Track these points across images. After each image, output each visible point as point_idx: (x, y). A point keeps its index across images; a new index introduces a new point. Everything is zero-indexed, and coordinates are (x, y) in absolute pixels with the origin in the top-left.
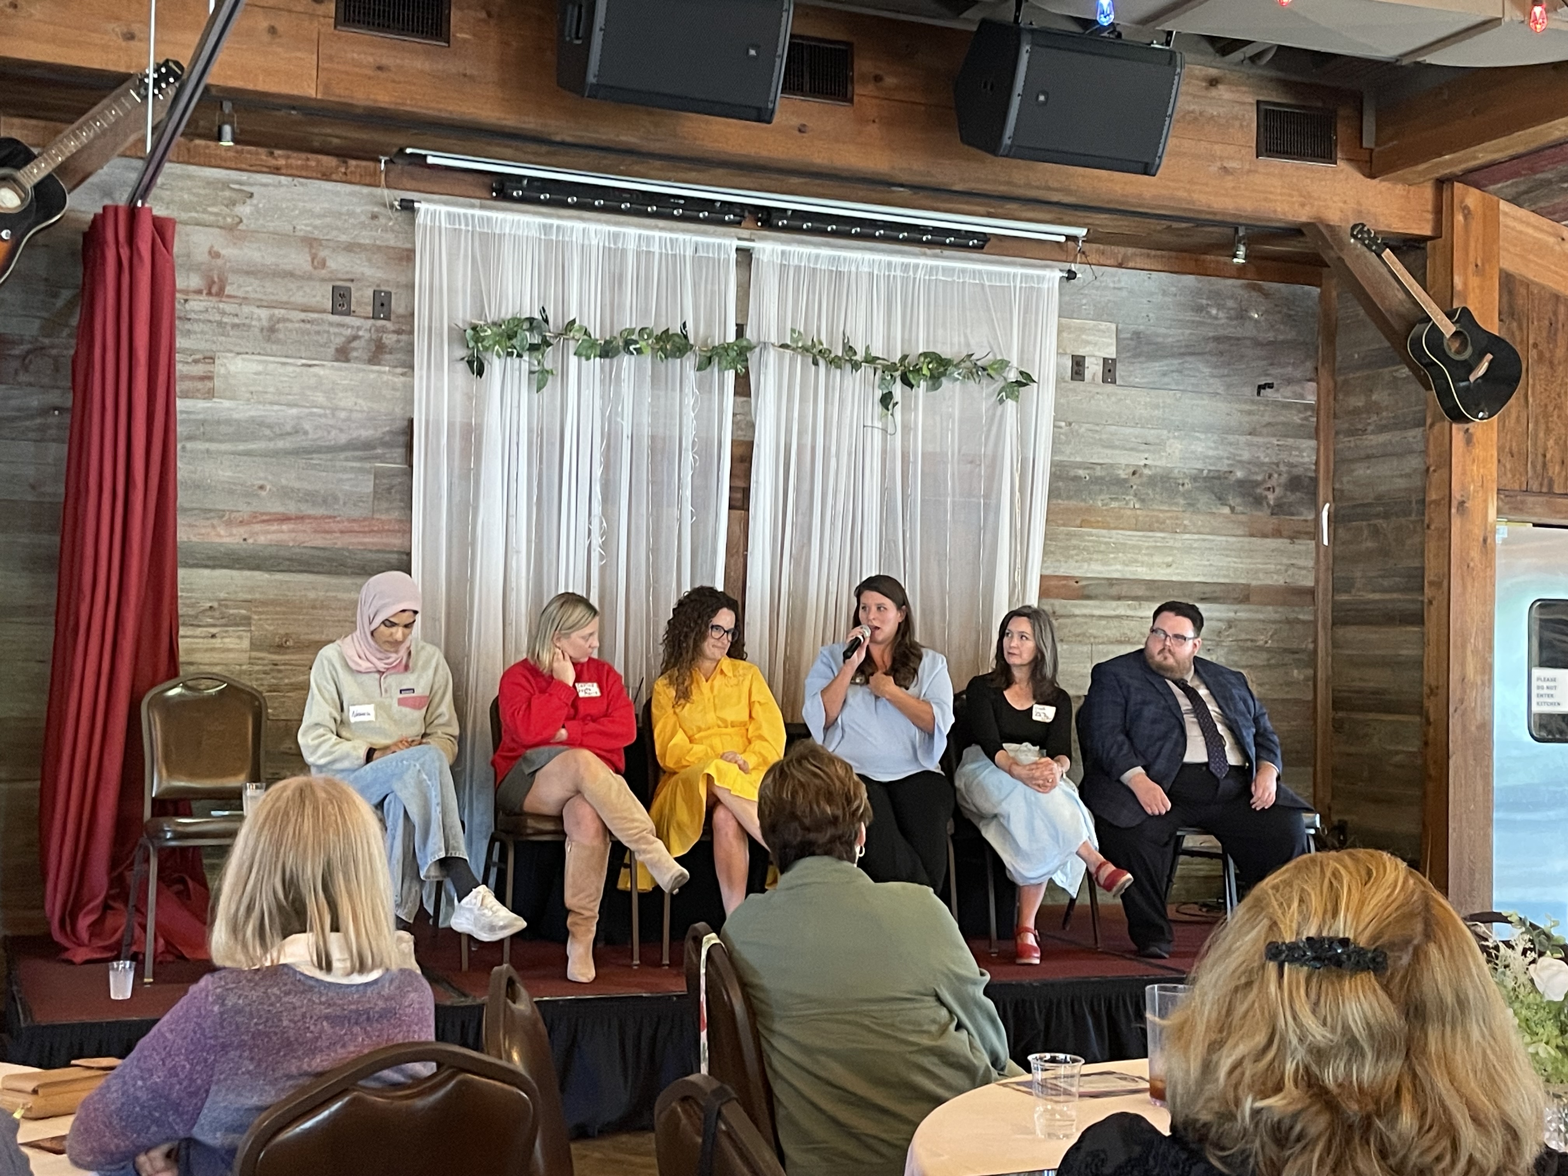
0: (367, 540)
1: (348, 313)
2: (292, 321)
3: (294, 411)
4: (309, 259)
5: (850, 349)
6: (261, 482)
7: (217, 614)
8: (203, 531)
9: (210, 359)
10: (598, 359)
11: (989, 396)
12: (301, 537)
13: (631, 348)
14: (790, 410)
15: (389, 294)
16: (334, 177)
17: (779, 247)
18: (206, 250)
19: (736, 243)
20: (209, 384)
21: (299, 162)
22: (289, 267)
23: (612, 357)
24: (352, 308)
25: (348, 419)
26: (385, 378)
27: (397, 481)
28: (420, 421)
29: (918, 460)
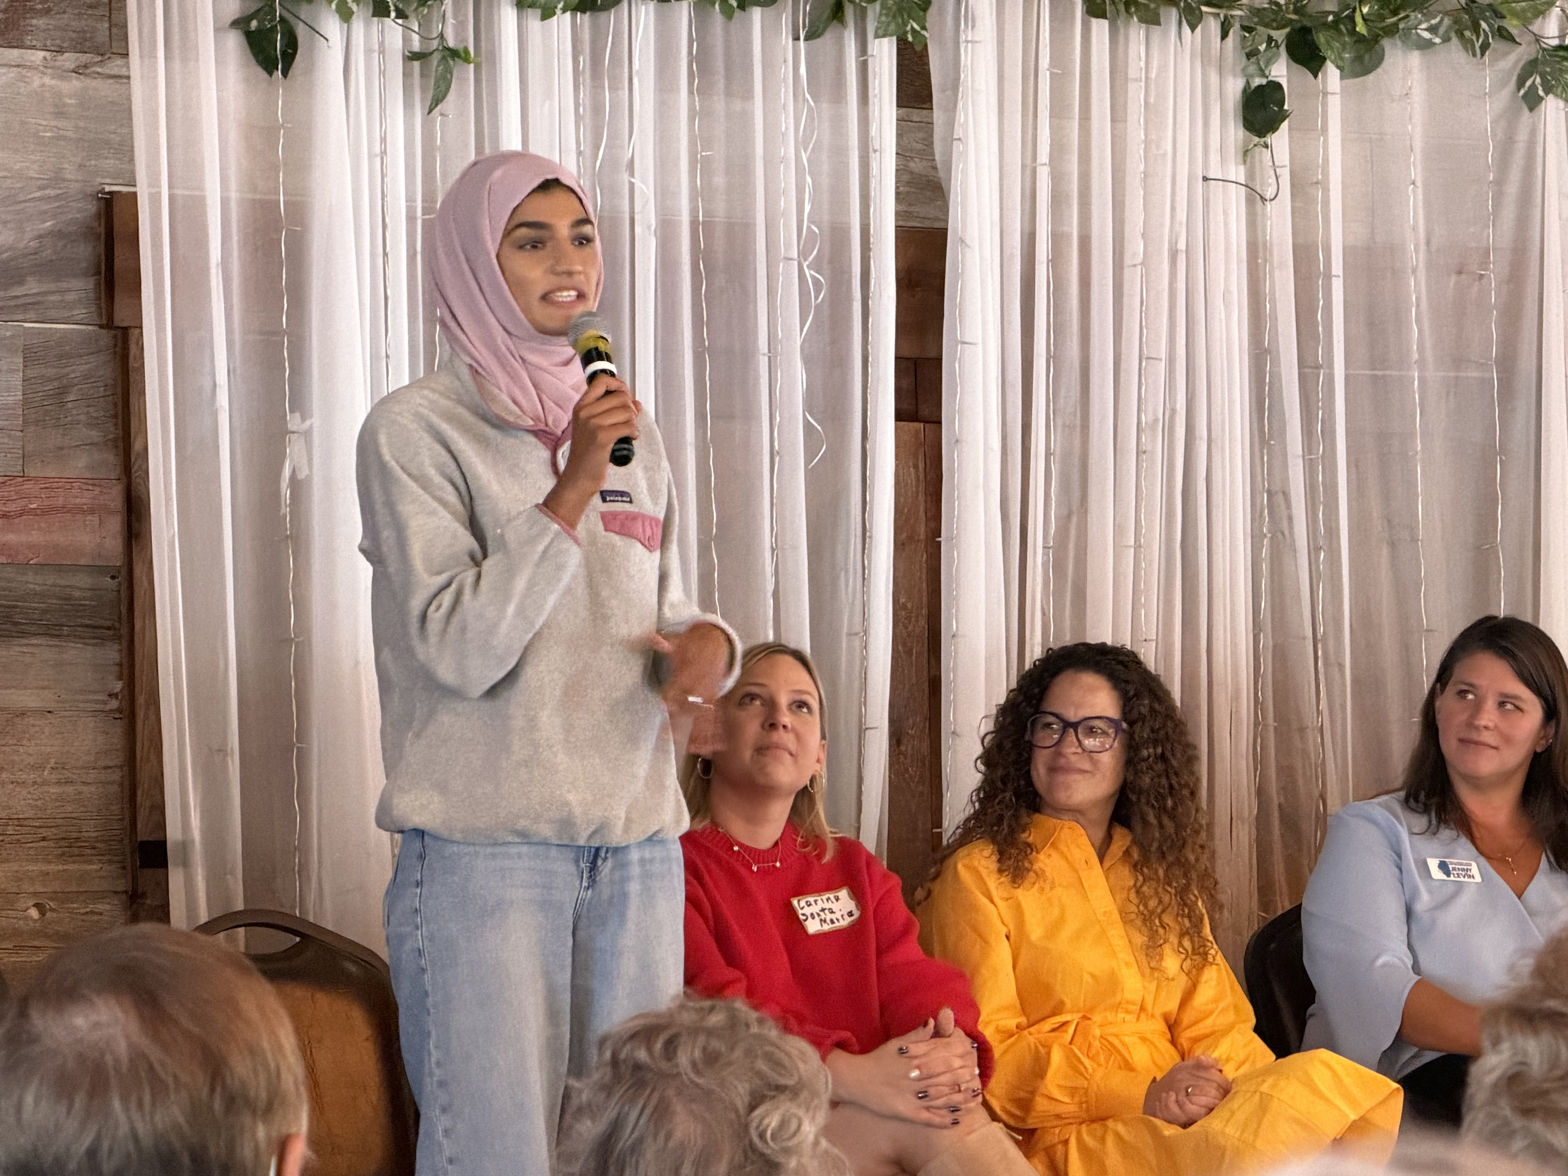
0: (15, 538)
10: (569, 15)
11: (1500, 86)
14: (1029, 141)
23: (602, 11)
26: (37, 81)
27: (77, 369)
28: (155, 200)
29: (1337, 267)
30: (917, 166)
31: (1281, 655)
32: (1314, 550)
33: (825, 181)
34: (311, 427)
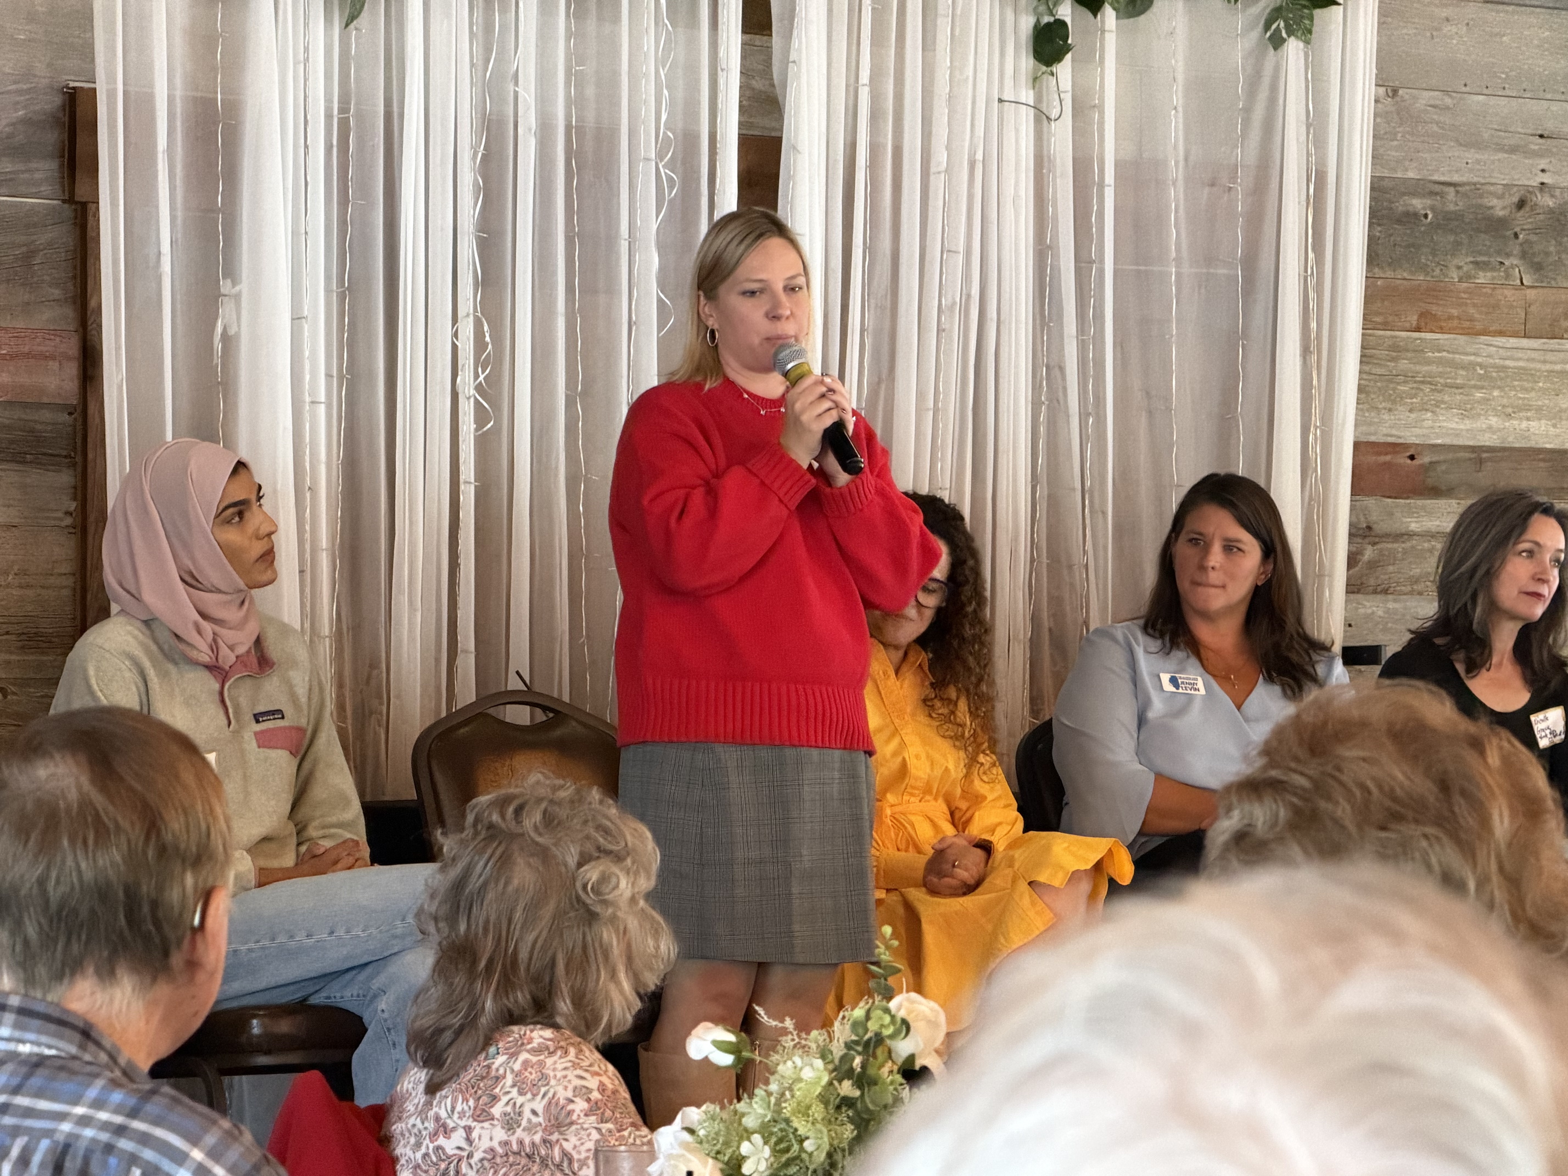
11: (1248, 29)
14: (852, 64)
27: (43, 238)
28: (112, 95)
29: (1109, 178)
30: (758, 84)
31: (1054, 503)
32: (1084, 416)
33: (680, 94)
34: (240, 291)
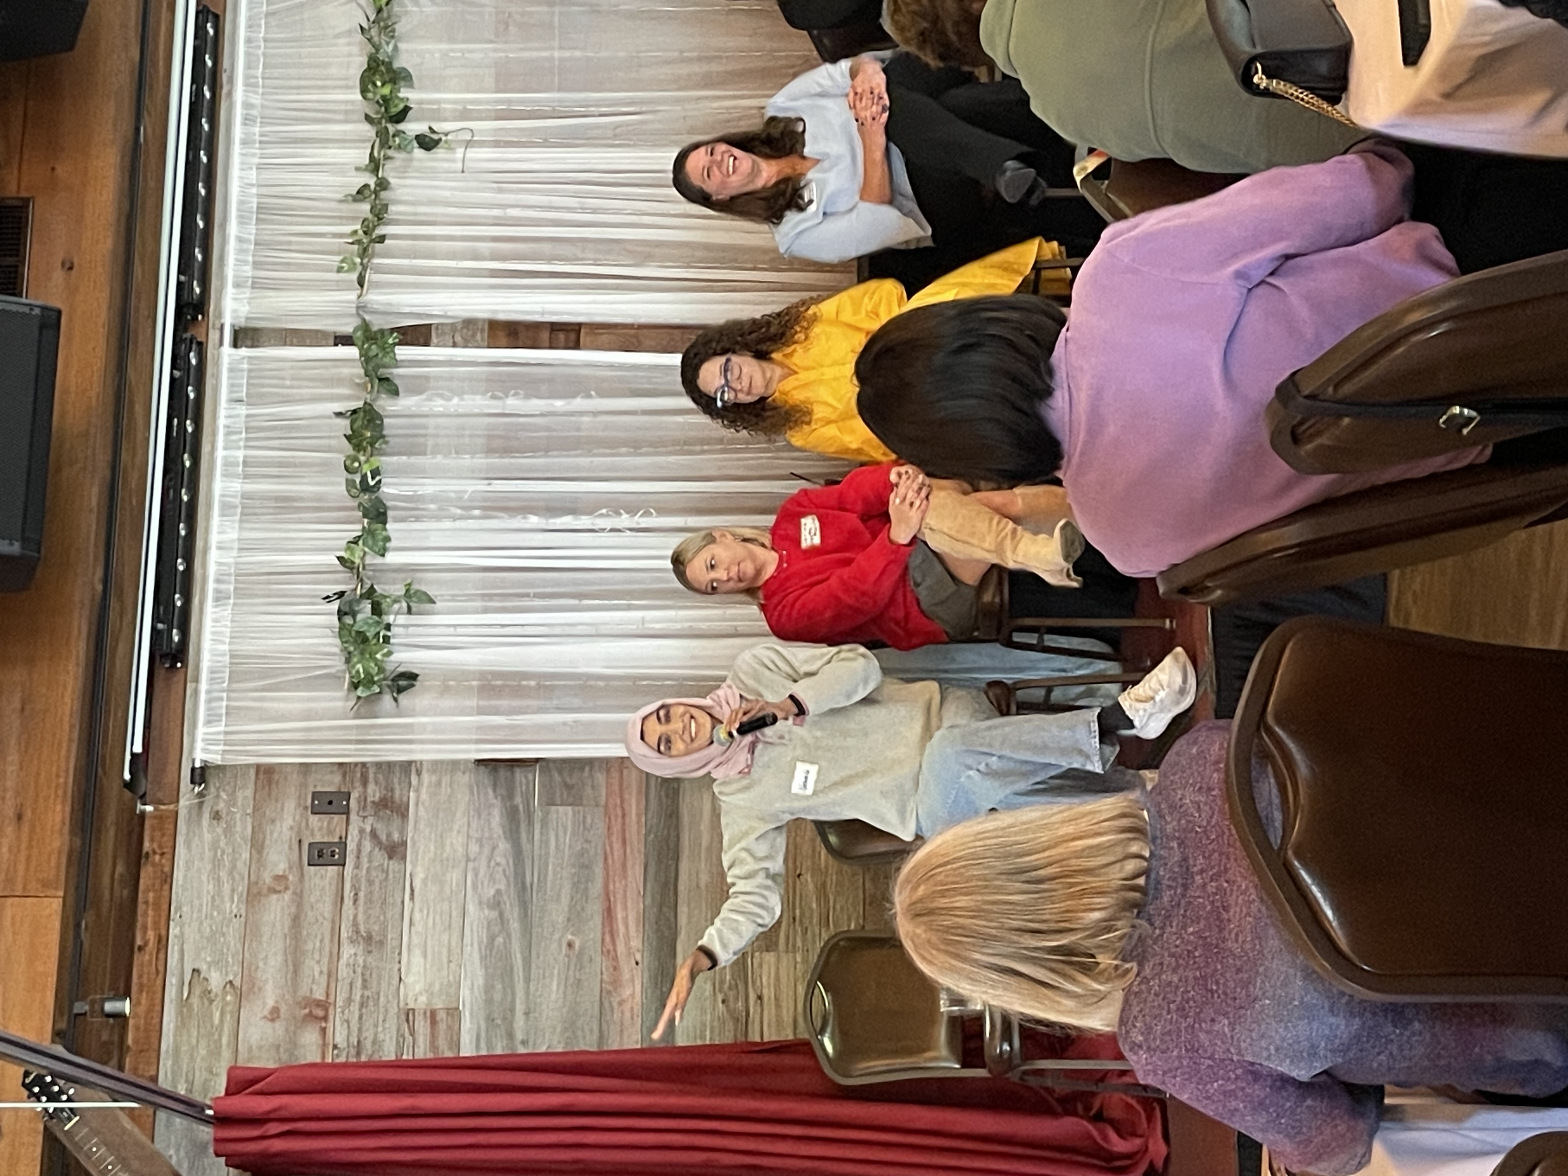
0: (634, 812)
1: (342, 844)
2: (355, 916)
3: (471, 908)
4: (275, 897)
5: (361, 193)
6: (564, 946)
7: (731, 994)
8: (628, 1015)
9: (408, 1015)
10: (388, 526)
12: (631, 895)
13: (372, 483)
14: (446, 272)
15: (315, 795)
16: (167, 869)
17: (230, 291)
18: (269, 1024)
19: (227, 349)
20: (442, 1015)
21: (150, 912)
22: (288, 923)
23: (386, 508)
24: (337, 840)
25: (480, 841)
26: (424, 796)
27: (557, 777)
28: (478, 751)
